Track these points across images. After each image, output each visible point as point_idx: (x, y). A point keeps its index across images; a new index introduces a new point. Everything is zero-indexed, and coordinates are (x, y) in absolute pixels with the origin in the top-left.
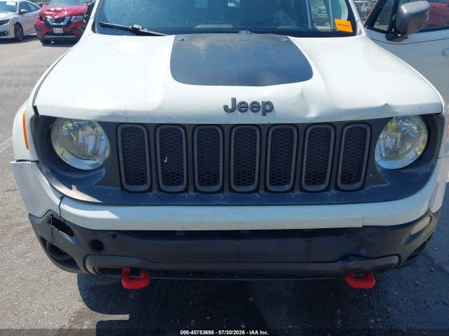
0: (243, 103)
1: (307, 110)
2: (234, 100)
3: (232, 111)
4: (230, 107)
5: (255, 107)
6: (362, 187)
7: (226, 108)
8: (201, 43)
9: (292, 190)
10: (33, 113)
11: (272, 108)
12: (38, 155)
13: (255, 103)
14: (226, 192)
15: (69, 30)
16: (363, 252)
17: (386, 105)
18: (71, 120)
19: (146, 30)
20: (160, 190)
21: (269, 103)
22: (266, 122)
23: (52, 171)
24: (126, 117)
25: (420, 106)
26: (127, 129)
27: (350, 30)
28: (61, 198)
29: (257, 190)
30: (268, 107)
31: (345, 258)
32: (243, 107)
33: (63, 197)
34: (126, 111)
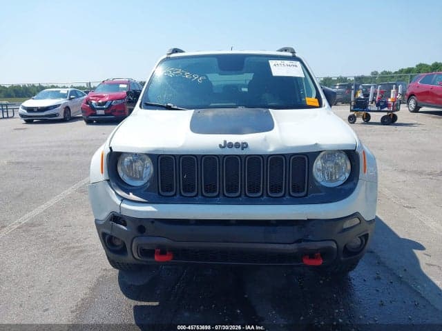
0: (230, 143)
1: (268, 147)
2: (225, 142)
3: (224, 147)
4: (223, 145)
5: (237, 145)
6: (306, 195)
7: (220, 146)
8: (210, 113)
9: (262, 196)
10: (109, 150)
11: (247, 145)
12: (109, 176)
13: (237, 143)
14: (221, 197)
15: (110, 111)
16: (310, 237)
17: (316, 144)
18: (131, 154)
19: (176, 107)
20: (181, 195)
21: (245, 143)
22: (244, 154)
23: (117, 184)
24: (164, 151)
25: (339, 145)
26: (163, 158)
27: (318, 105)
28: (122, 200)
29: (240, 196)
30: (245, 145)
31: (299, 241)
32: (230, 145)
33: (123, 199)
34: (163, 148)
